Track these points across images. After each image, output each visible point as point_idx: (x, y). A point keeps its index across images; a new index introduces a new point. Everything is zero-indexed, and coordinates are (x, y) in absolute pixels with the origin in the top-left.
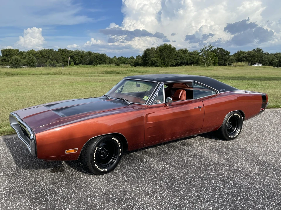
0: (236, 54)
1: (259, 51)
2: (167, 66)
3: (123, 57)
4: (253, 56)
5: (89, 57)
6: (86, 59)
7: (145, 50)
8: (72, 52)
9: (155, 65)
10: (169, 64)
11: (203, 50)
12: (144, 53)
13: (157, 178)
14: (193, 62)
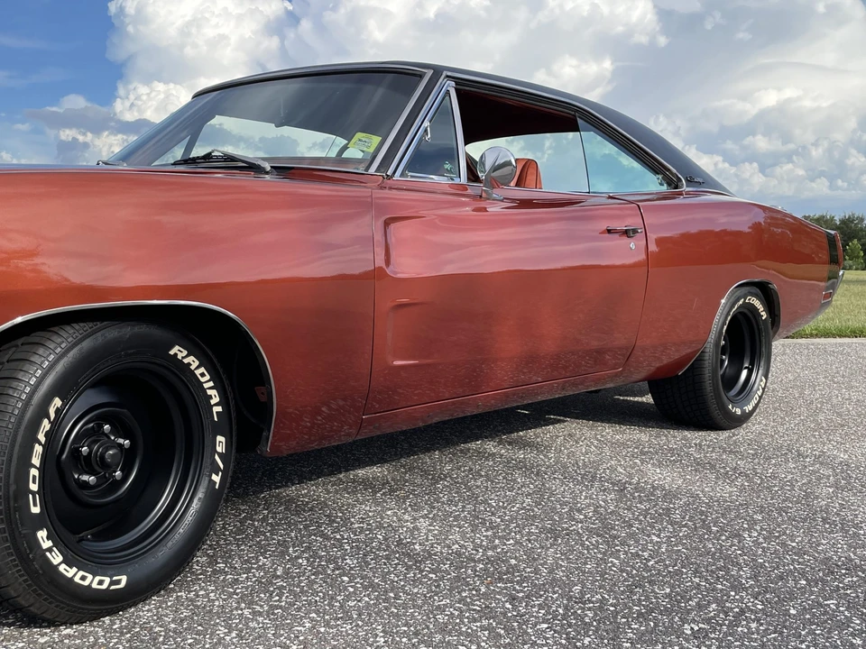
13: (487, 612)
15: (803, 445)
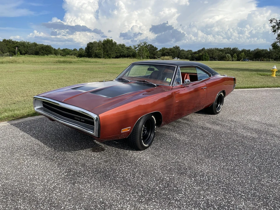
0: (161, 50)
1: (177, 48)
2: (110, 58)
3: (67, 49)
4: (173, 52)
5: (34, 48)
6: (31, 50)
7: (88, 44)
8: (17, 42)
9: (98, 57)
10: (111, 56)
11: (139, 46)
12: (87, 46)
14: (130, 55)
15: (229, 118)
